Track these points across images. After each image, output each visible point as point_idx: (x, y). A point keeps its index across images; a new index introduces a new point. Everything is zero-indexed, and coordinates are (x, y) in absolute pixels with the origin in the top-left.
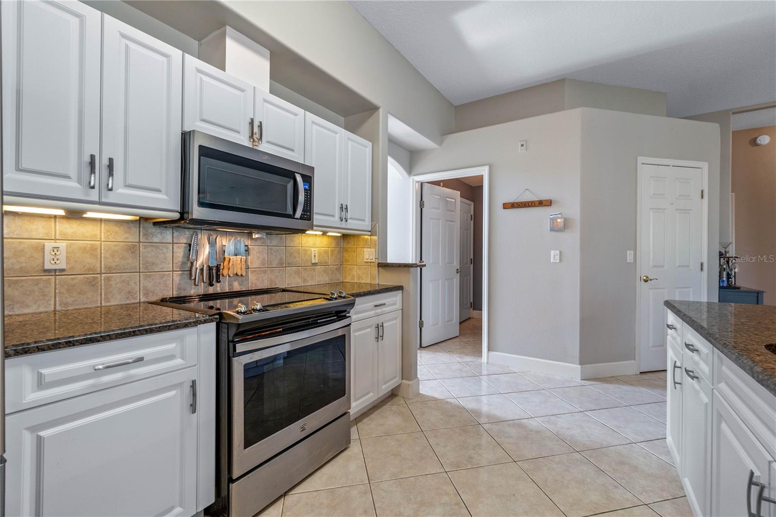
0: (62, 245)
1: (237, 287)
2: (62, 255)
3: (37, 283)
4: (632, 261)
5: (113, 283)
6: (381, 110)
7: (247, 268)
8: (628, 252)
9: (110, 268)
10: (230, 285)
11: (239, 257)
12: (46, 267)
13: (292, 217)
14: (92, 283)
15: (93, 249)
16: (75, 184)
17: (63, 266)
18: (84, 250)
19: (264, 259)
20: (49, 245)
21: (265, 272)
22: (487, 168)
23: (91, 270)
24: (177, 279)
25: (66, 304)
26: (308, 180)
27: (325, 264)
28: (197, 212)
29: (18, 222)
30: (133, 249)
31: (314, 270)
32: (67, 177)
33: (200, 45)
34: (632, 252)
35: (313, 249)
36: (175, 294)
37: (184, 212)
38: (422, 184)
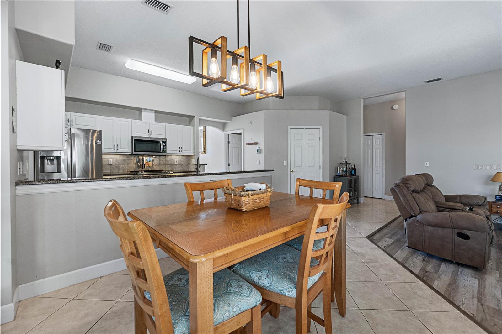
0: (111, 160)
1: (150, 169)
2: (112, 162)
3: (107, 167)
4: (286, 164)
5: (121, 167)
6: (195, 117)
7: (153, 165)
8: (285, 161)
9: (120, 164)
10: (148, 169)
11: (150, 162)
12: (109, 164)
13: (160, 152)
14: (117, 167)
15: (117, 160)
16: (112, 149)
17: (112, 164)
18: (115, 161)
19: (158, 163)
20: (109, 160)
21: (159, 166)
22: (242, 130)
23: (116, 165)
24: (134, 167)
25: (112, 171)
26: (165, 142)
27: (181, 164)
28: (134, 153)
29: (105, 155)
30: (124, 160)
31: (176, 166)
32: (111, 148)
33: (139, 112)
34: (286, 161)
35: (176, 160)
36: (134, 170)
37: (132, 153)
38: (229, 134)
